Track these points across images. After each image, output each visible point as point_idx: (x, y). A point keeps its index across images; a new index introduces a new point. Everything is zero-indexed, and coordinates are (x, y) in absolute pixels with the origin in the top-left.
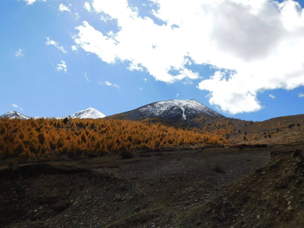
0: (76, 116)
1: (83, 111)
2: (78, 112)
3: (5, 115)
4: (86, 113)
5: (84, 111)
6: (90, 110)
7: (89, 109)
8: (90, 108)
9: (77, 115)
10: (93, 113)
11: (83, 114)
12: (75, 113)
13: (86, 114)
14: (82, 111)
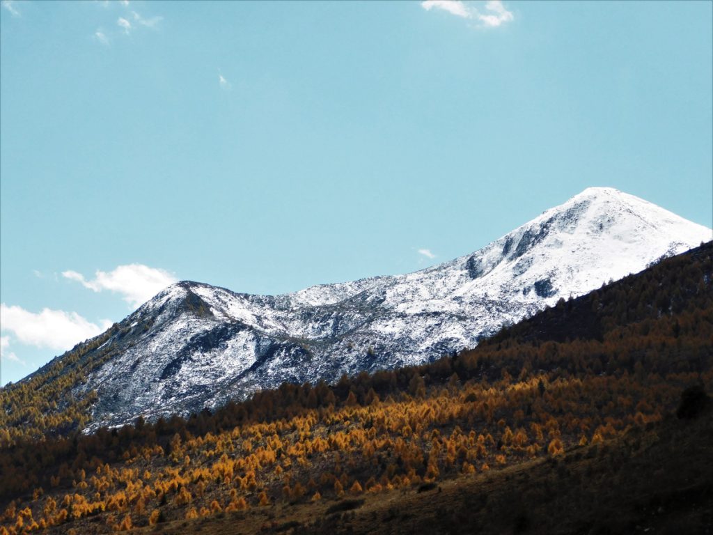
0: (510, 254)
1: (544, 218)
2: (516, 233)
3: (145, 314)
4: (562, 228)
5: (551, 220)
6: (583, 206)
7: (578, 198)
8: (588, 193)
9: (514, 247)
10: (601, 227)
11: (545, 241)
12: (503, 239)
13: (561, 236)
14: (535, 223)
